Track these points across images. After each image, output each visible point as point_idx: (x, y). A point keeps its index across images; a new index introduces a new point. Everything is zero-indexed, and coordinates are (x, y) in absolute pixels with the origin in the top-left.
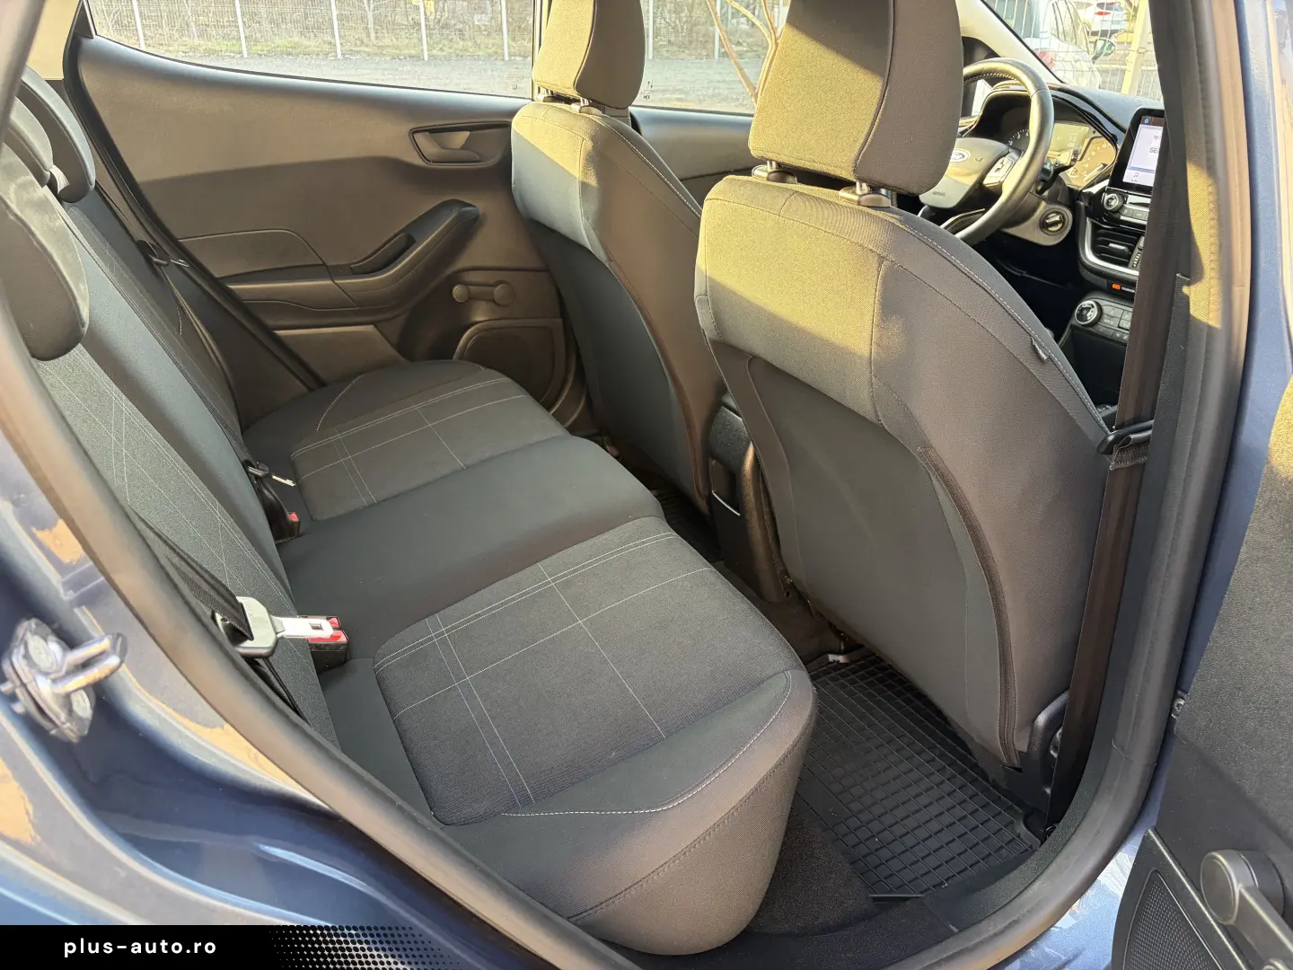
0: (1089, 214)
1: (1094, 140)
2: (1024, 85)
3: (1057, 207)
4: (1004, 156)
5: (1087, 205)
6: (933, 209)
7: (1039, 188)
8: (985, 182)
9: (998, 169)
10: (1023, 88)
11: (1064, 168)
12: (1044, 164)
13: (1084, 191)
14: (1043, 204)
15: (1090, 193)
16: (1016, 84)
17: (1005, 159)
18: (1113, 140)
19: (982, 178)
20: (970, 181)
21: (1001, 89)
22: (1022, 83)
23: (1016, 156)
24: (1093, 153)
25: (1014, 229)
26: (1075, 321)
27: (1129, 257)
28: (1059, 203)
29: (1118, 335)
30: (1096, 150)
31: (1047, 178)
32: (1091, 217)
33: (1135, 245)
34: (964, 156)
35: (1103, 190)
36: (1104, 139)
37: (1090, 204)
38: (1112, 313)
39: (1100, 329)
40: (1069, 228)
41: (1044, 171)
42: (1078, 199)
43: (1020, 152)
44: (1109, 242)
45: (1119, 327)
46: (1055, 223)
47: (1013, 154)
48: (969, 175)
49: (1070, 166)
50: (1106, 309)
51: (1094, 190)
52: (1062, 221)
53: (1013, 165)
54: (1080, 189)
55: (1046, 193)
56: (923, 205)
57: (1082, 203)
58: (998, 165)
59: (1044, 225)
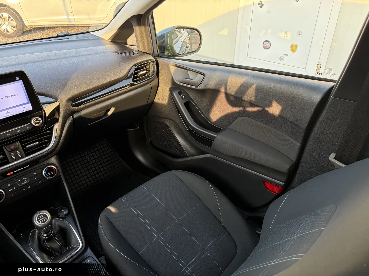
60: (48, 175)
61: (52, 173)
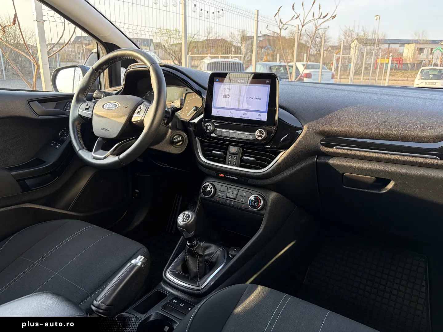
0: (197, 135)
1: (188, 95)
2: (146, 65)
3: (178, 132)
4: (141, 104)
5: (194, 129)
6: (104, 139)
7: (166, 121)
8: (133, 120)
9: (139, 112)
10: (146, 66)
11: (178, 109)
12: (165, 108)
13: (191, 122)
14: (170, 130)
15: (194, 123)
16: (142, 64)
17: (142, 106)
18: (199, 93)
19: (130, 117)
20: (123, 120)
21: (132, 67)
22: (145, 64)
23: (148, 104)
24: (189, 102)
25: (156, 146)
26: (202, 195)
27: (225, 158)
28: (179, 129)
29: (228, 202)
30: (190, 100)
31: (169, 116)
32: (197, 136)
33: (227, 151)
34: (116, 105)
35: (201, 121)
36: (195, 93)
37: (195, 128)
38: (221, 189)
39: (216, 198)
40: (187, 143)
41: (166, 112)
42: (188, 127)
43: (150, 101)
44: (211, 151)
45: (227, 197)
46: (179, 141)
47: (146, 103)
48: (121, 117)
49: (180, 109)
50: (217, 187)
51: (196, 121)
52: (183, 140)
53: (147, 109)
54: (188, 121)
55: (170, 124)
56: (97, 137)
57: (191, 129)
58: (138, 110)
59: (172, 142)
60: (251, 203)
61: (256, 204)
